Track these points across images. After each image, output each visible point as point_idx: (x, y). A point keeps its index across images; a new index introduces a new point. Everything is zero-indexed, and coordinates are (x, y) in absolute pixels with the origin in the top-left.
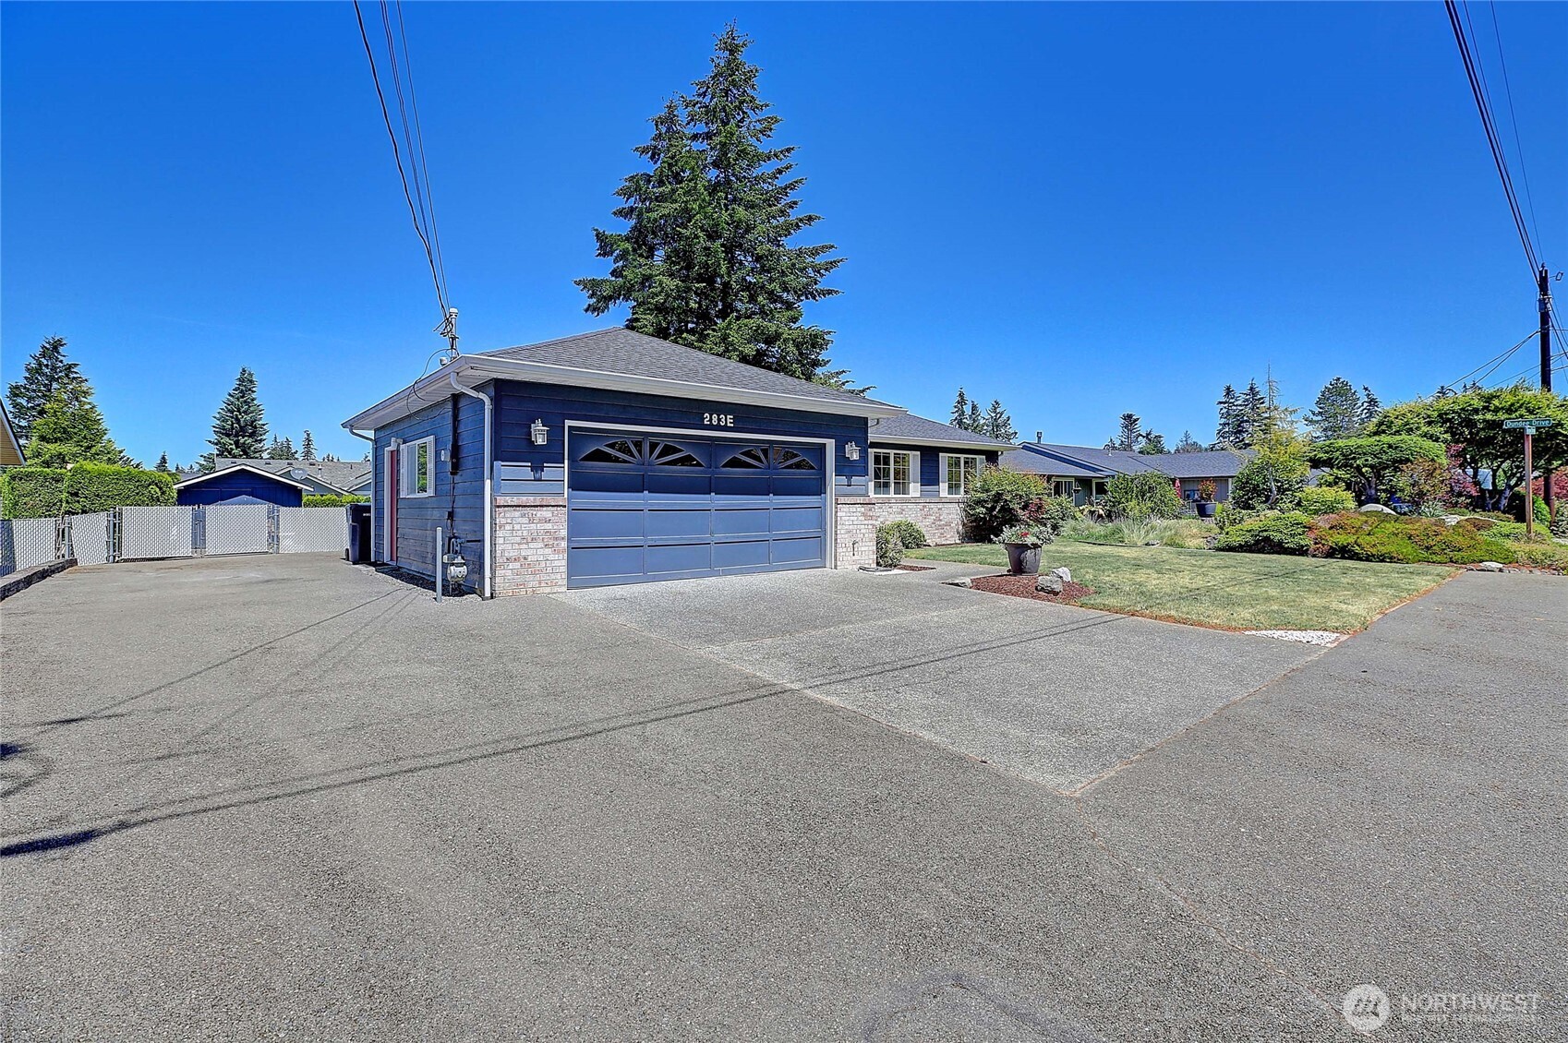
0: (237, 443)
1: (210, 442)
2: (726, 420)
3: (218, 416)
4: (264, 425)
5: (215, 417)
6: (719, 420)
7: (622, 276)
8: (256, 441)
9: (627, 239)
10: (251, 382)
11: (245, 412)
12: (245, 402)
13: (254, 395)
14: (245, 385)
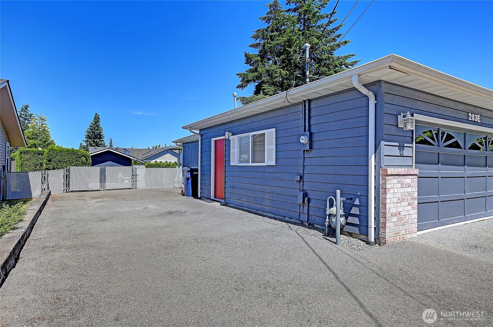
0: (94, 142)
1: (83, 141)
2: (477, 118)
3: (87, 131)
4: (103, 135)
5: (85, 132)
6: (475, 118)
7: (257, 71)
8: (101, 141)
9: (258, 55)
10: (99, 118)
11: (97, 130)
12: (97, 126)
13: (99, 124)
14: (97, 119)
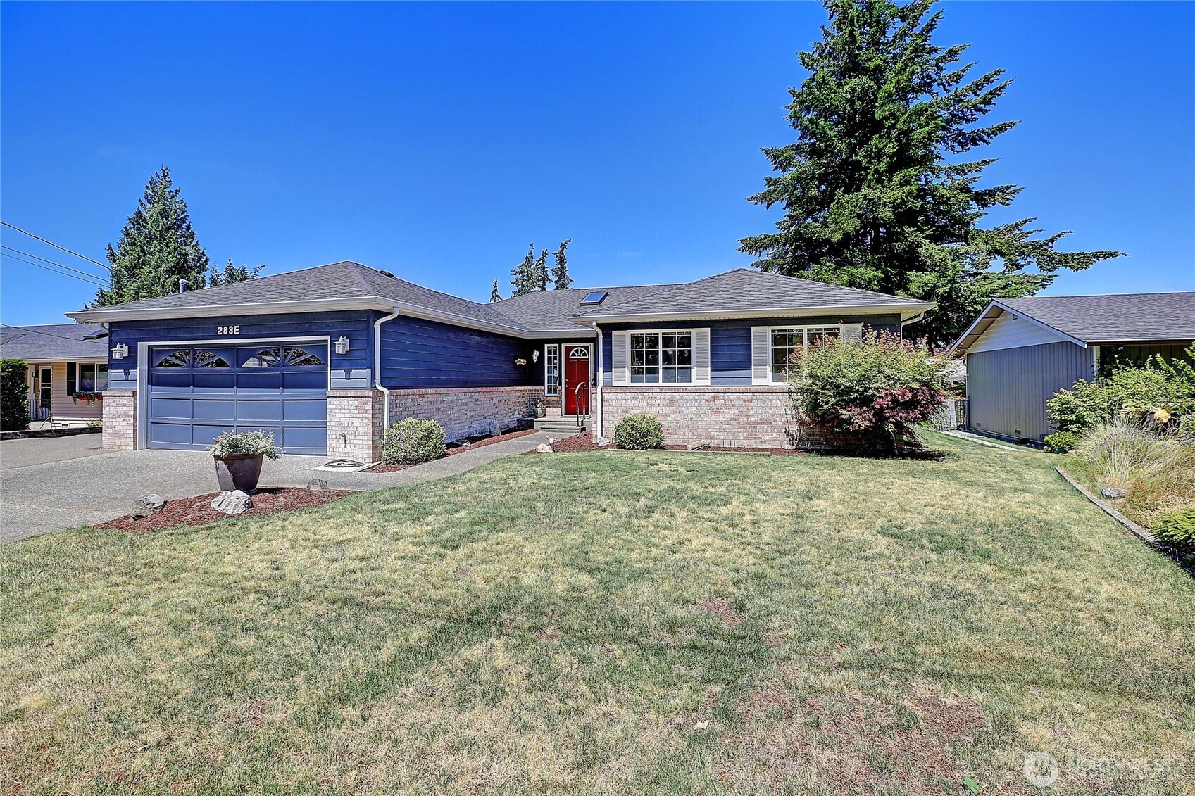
2: (234, 330)
6: (229, 330)
